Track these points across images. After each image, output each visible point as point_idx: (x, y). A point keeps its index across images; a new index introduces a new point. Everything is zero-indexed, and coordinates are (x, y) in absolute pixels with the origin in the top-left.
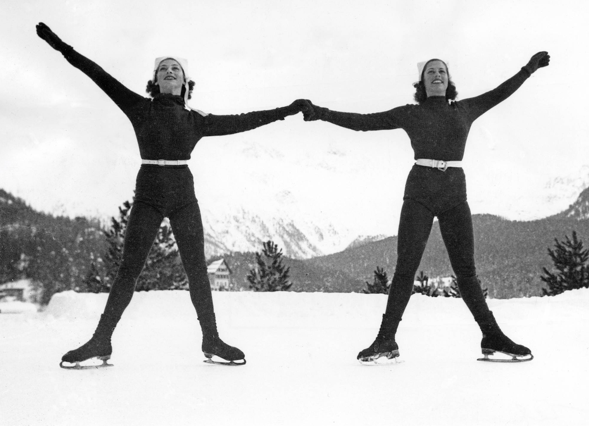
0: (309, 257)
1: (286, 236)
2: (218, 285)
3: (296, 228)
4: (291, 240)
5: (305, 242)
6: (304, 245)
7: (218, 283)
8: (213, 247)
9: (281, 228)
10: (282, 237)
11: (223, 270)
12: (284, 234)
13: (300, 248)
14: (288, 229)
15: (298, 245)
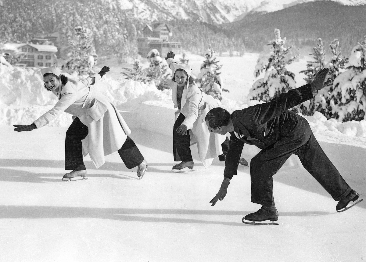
0: (221, 23)
1: (208, 10)
2: (162, 38)
3: (214, 6)
4: (211, 13)
5: (219, 14)
6: (218, 16)
7: (162, 37)
8: (166, 16)
9: (205, 5)
10: (205, 10)
11: (165, 30)
12: (207, 9)
13: (216, 18)
14: (209, 6)
15: (214, 15)
